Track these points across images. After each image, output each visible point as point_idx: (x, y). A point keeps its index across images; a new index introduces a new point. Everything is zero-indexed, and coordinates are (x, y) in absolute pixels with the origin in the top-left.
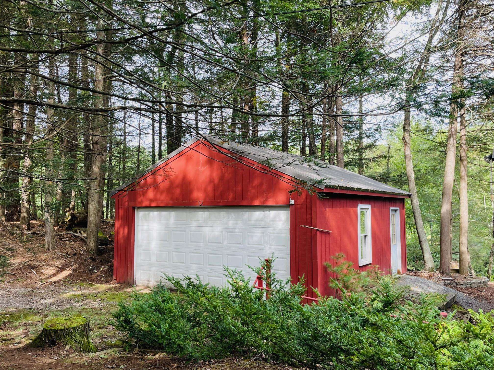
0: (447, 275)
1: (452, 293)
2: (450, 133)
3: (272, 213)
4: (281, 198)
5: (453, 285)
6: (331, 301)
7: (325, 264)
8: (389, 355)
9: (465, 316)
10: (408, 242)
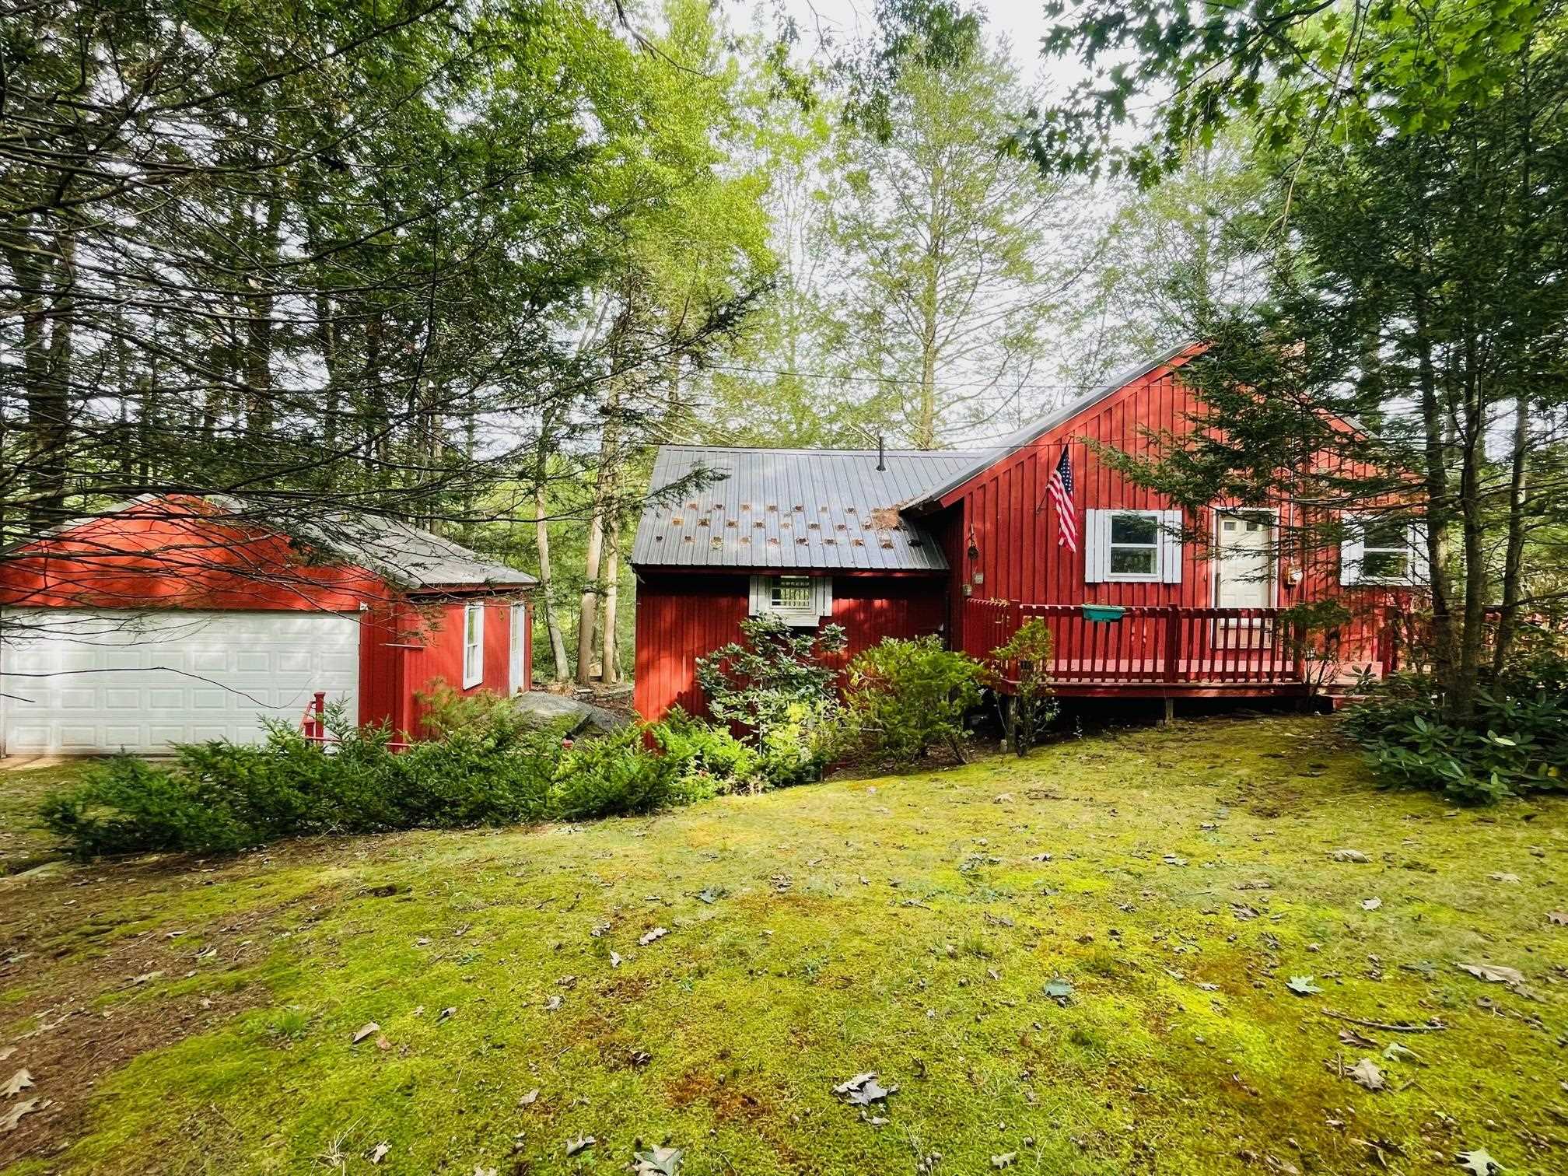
0: (585, 686)
1: (587, 709)
3: (327, 623)
4: (346, 600)
5: (591, 699)
6: (426, 746)
7: (415, 692)
8: (502, 797)
10: (535, 636)
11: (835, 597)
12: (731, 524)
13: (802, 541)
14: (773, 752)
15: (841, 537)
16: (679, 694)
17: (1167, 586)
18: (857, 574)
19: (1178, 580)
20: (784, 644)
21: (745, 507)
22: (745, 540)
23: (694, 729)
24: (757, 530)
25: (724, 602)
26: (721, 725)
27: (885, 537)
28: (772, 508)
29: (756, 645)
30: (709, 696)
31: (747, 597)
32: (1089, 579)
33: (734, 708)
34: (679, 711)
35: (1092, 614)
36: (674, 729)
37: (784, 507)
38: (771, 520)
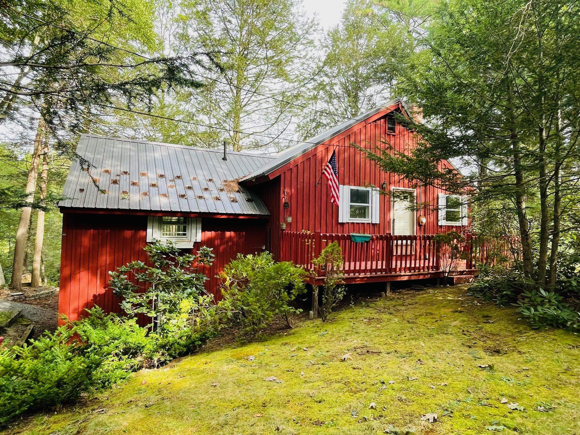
0: (18, 290)
2: (32, 166)
5: (22, 299)
9: (28, 327)
11: (203, 230)
12: (134, 184)
13: (183, 196)
14: (170, 334)
15: (206, 195)
16: (95, 296)
17: (374, 225)
18: (218, 216)
19: (378, 222)
20: (173, 260)
21: (143, 174)
22: (145, 194)
23: (110, 323)
24: (152, 188)
25: (128, 234)
26: (131, 318)
27: (232, 196)
28: (162, 176)
29: (155, 262)
30: (120, 298)
31: (145, 229)
32: (340, 221)
33: (140, 305)
34: (97, 310)
35: (356, 238)
36: (94, 325)
37: (169, 175)
38: (161, 182)
